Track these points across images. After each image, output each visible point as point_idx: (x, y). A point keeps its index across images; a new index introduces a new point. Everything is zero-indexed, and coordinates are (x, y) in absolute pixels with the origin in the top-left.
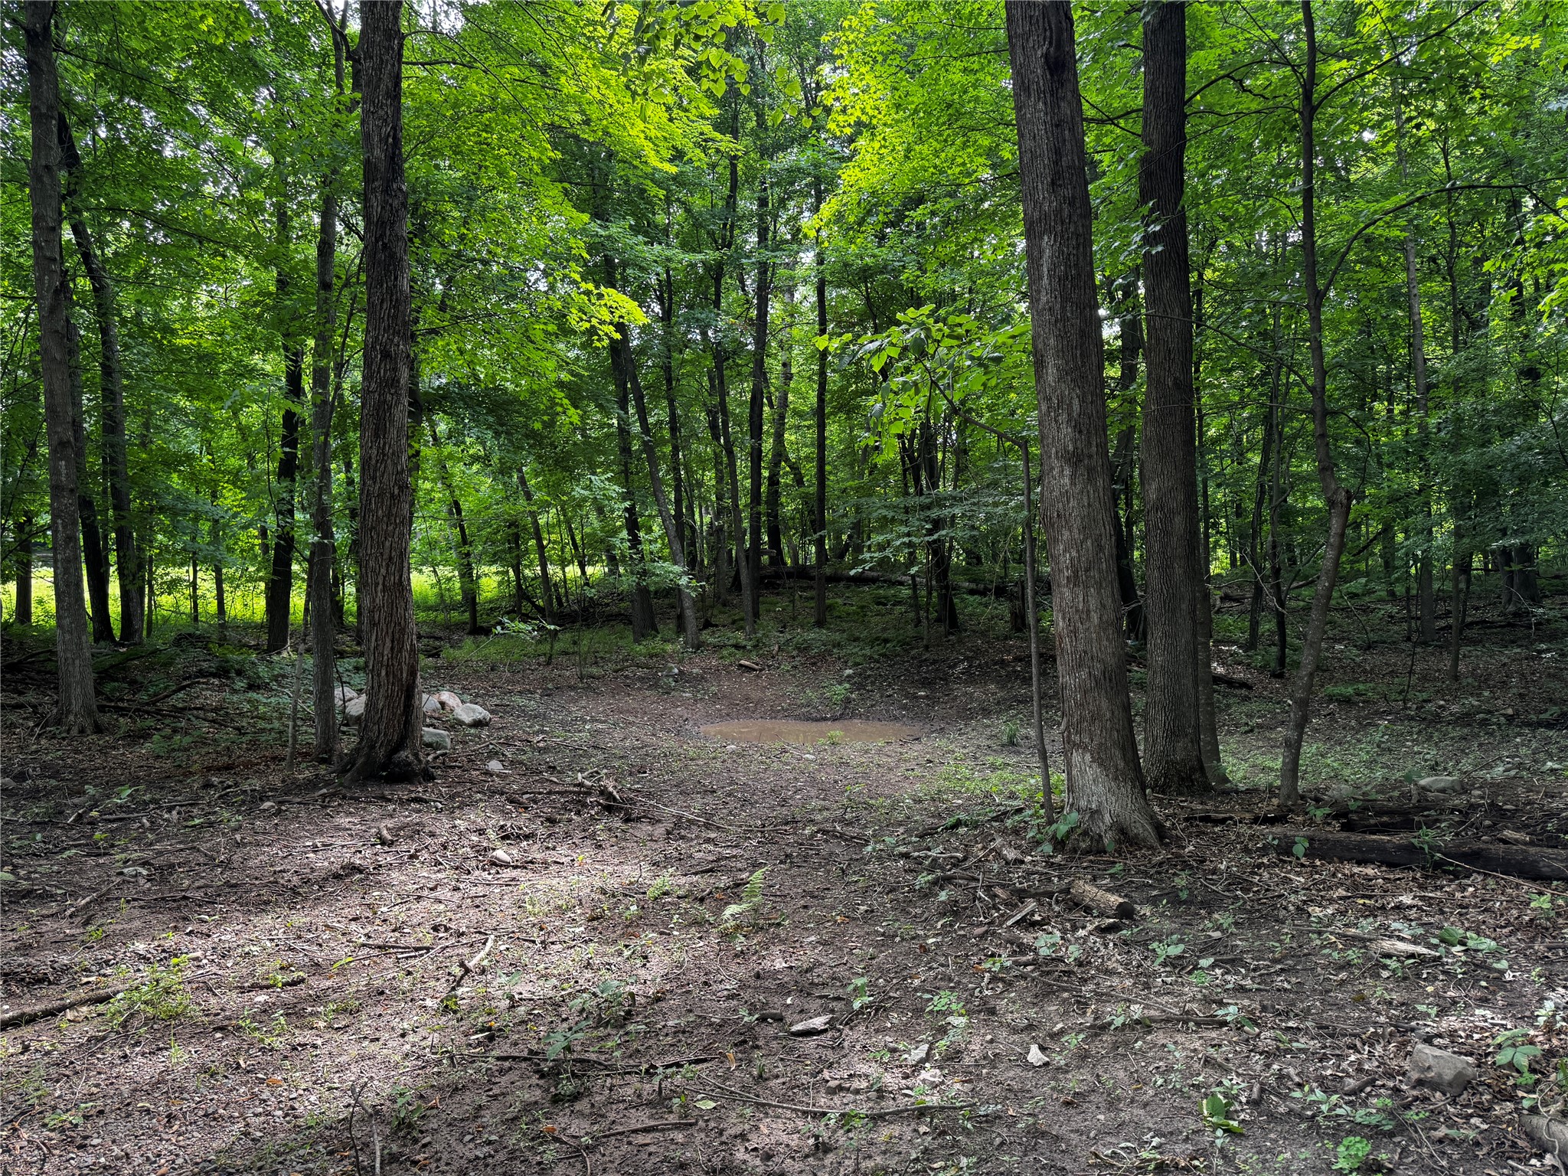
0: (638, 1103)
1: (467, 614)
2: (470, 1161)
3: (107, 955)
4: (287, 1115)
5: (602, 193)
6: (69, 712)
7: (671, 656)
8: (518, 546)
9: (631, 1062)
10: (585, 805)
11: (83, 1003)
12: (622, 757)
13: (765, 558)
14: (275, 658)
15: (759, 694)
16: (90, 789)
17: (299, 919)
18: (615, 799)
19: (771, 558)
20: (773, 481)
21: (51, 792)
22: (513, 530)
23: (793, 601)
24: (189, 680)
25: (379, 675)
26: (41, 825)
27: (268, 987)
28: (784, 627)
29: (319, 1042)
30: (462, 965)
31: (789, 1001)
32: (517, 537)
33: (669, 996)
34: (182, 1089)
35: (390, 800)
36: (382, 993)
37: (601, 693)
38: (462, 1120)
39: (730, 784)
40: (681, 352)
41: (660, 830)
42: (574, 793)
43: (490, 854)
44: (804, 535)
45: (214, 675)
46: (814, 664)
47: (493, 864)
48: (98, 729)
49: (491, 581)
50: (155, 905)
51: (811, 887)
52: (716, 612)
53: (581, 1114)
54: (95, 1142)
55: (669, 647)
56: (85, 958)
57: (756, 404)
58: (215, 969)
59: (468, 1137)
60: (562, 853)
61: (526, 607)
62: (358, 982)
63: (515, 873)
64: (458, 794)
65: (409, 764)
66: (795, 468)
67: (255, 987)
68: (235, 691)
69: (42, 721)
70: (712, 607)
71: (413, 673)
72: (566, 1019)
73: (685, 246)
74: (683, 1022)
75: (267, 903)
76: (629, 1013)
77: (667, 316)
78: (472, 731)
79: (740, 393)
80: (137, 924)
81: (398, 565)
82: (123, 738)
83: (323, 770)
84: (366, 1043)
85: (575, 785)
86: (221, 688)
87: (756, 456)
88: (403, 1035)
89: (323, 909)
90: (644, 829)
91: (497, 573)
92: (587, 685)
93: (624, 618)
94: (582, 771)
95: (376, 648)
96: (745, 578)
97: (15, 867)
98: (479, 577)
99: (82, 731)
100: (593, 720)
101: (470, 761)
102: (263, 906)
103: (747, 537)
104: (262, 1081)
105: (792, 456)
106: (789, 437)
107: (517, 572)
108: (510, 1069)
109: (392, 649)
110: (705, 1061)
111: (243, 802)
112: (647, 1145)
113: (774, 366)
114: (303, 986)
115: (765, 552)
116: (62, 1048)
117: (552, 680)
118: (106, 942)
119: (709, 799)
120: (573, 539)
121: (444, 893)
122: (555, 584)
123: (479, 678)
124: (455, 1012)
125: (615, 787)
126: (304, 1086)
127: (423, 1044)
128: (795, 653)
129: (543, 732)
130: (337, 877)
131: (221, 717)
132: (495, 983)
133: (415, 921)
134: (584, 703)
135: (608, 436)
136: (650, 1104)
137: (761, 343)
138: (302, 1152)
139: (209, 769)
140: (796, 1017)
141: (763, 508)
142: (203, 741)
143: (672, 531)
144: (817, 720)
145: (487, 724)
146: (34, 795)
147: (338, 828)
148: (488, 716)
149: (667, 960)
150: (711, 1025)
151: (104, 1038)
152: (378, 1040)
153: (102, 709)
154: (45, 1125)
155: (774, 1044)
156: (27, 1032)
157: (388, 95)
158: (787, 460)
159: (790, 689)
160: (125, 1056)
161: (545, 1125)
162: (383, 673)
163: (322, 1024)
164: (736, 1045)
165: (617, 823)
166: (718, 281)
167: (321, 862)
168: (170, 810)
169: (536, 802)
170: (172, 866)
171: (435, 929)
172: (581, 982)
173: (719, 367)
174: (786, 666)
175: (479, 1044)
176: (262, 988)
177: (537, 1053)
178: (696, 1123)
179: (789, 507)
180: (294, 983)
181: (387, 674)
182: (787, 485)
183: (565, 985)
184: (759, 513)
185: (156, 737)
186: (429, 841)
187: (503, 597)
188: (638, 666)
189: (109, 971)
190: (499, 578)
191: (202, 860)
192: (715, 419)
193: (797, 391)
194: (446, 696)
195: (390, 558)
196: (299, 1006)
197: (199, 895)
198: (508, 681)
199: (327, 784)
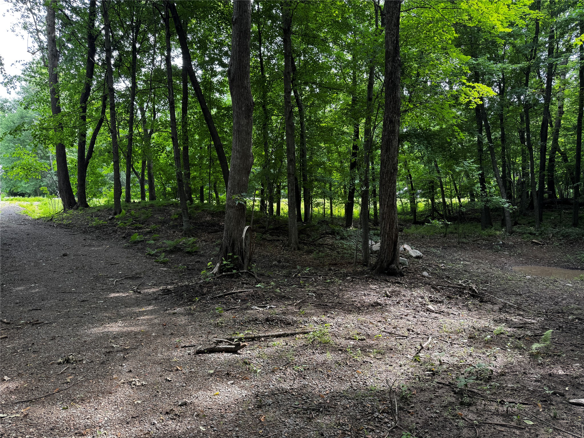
0: (497, 413)
1: (412, 217)
2: (429, 417)
3: (306, 319)
4: (364, 384)
5: (475, 46)
6: (291, 243)
7: (498, 236)
8: (433, 191)
9: (493, 397)
10: (463, 293)
11: (301, 333)
12: (477, 276)
13: (546, 195)
14: (348, 229)
15: (542, 255)
16: (298, 267)
17: (362, 318)
18: (476, 292)
19: (549, 195)
20: (552, 160)
21: (287, 267)
22: (431, 184)
23: (560, 215)
24: (323, 235)
25: (385, 237)
26: (286, 277)
27: (354, 339)
28: (556, 226)
29: (372, 362)
30: (421, 345)
31: (567, 389)
32: (433, 187)
33: (507, 375)
34: (331, 368)
35: (388, 282)
36: (392, 349)
37: (467, 250)
38: (425, 402)
39: (529, 293)
40: (508, 107)
41: (496, 308)
42: (459, 288)
43: (426, 306)
44: (567, 184)
45: (331, 234)
46: (572, 243)
47: (428, 310)
48: (299, 249)
49: (422, 204)
50: (318, 306)
51: (574, 342)
52: (520, 218)
53: (472, 412)
54: (308, 378)
55: (498, 233)
56: (301, 319)
57: (544, 126)
58: (337, 330)
59: (428, 409)
60: (454, 310)
61: (436, 214)
62: (383, 344)
63: (436, 315)
64: (413, 283)
65: (395, 269)
66: (564, 154)
67: (349, 338)
68: (336, 240)
69: (284, 245)
70: (519, 216)
71: (397, 237)
72: (463, 374)
73: (512, 62)
74: (515, 386)
75: (351, 311)
76: (490, 377)
77: (502, 92)
78: (416, 260)
79: (536, 122)
80: (313, 311)
81: (393, 198)
82: (305, 252)
83: (366, 268)
84: (388, 366)
85: (458, 285)
86: (332, 238)
87: (543, 150)
88: (401, 366)
89: (368, 316)
90: (489, 306)
91: (424, 201)
92: (461, 246)
93: (478, 220)
94: (460, 279)
95: (384, 227)
96: (536, 203)
97: (281, 288)
98: (417, 203)
99: (294, 249)
100: (464, 260)
101: (415, 271)
102: (350, 312)
103: (537, 186)
104: (355, 371)
105: (562, 149)
106: (561, 140)
107: (433, 200)
108: (442, 387)
109: (390, 228)
110: (527, 404)
111: (341, 276)
112: (503, 431)
113: (554, 109)
114: (365, 341)
115: (546, 192)
116: (296, 346)
117: (447, 243)
118: (306, 315)
119: (518, 298)
120: (456, 188)
121: (410, 318)
122: (448, 206)
123: (418, 241)
124: (419, 362)
125: (476, 288)
126: (368, 376)
127: (408, 371)
128: (561, 238)
129: (444, 263)
130: (372, 306)
131: (333, 248)
132: (433, 355)
133: (401, 326)
134: (460, 253)
135: (473, 145)
136: (502, 415)
137: (548, 99)
138: (370, 398)
139: (330, 264)
140: (572, 397)
141: (546, 173)
142: (327, 255)
143: (501, 183)
144: (573, 269)
145: (421, 258)
146: (283, 267)
147: (371, 289)
148: (422, 255)
149: (505, 360)
150: (528, 390)
151: (307, 345)
152: (392, 366)
153: (300, 242)
154: (294, 369)
155: (561, 405)
156: (286, 339)
157: (395, 25)
158: (559, 151)
159: (559, 254)
160: (314, 353)
161: (458, 412)
162: (386, 236)
163: (372, 356)
164: (541, 401)
165: (477, 302)
166: (527, 75)
167: (368, 300)
168: (320, 276)
169: (443, 290)
170: (322, 294)
171: (408, 330)
172: (468, 361)
173: (526, 112)
174: (556, 244)
175: (429, 376)
176: (352, 339)
177: (452, 384)
178: (525, 429)
179: (559, 172)
180: (362, 340)
181: (388, 237)
182: (559, 162)
183: (462, 361)
184: (544, 175)
185: (315, 253)
186: (403, 298)
187: (426, 210)
188: (484, 240)
189: (307, 325)
190: (424, 203)
191: (330, 293)
192: (523, 135)
193: (566, 119)
194: (406, 246)
195: (390, 195)
196: (364, 348)
197: (330, 305)
198: (428, 242)
199: (367, 273)
